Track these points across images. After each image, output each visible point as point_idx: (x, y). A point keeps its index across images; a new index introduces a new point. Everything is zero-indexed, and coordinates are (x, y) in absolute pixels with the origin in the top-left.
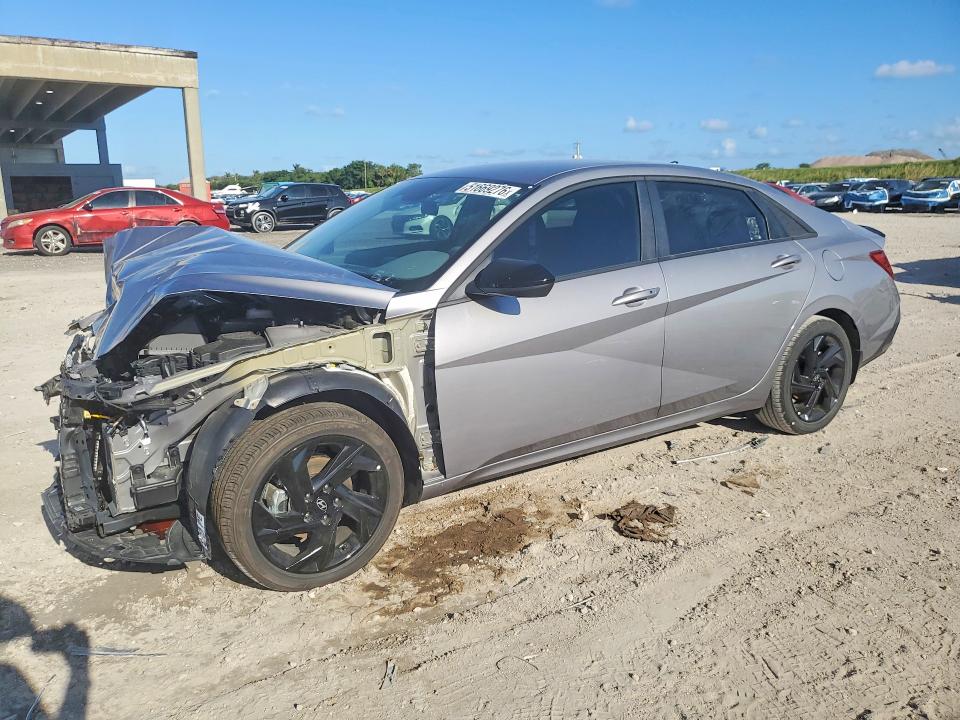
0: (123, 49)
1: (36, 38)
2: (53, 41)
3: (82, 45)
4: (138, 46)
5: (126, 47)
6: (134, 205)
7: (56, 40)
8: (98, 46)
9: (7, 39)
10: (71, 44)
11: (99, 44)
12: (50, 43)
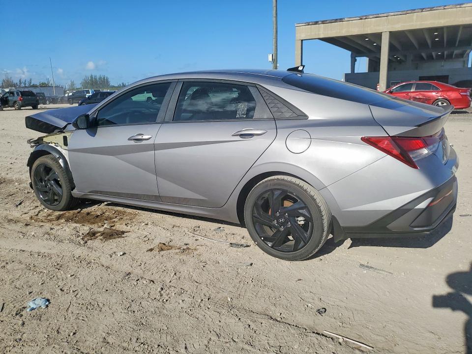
0: (459, 6)
1: (414, 10)
2: (422, 10)
3: (437, 9)
4: (467, 3)
5: (460, 5)
6: (414, 90)
7: (424, 9)
8: (445, 7)
9: (401, 13)
10: (431, 9)
11: (446, 6)
12: (420, 11)
